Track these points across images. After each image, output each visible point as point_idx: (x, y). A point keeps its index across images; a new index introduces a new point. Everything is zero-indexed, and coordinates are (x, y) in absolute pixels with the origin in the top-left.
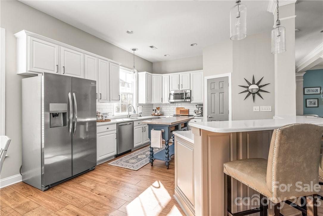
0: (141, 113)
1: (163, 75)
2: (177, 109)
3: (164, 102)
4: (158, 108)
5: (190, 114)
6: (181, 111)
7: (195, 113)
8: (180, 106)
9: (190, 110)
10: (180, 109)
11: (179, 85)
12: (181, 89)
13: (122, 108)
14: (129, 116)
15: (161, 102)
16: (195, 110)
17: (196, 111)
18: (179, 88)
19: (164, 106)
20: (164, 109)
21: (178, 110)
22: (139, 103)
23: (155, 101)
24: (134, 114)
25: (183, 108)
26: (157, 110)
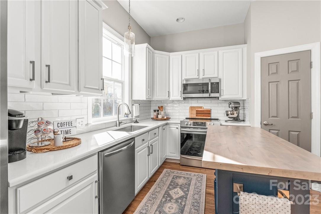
0: (138, 117)
1: (171, 54)
2: (192, 108)
3: (172, 98)
4: (161, 108)
5: (212, 117)
6: (198, 113)
7: (227, 115)
8: (195, 104)
9: (212, 111)
10: (197, 110)
11: (198, 70)
12: (201, 76)
13: (104, 108)
14: (120, 123)
15: (167, 97)
16: (227, 111)
17: (229, 113)
18: (198, 75)
19: (169, 105)
20: (170, 110)
21: (193, 110)
22: (134, 99)
23: (159, 96)
24: (126, 118)
25: (201, 107)
26: (160, 111)
